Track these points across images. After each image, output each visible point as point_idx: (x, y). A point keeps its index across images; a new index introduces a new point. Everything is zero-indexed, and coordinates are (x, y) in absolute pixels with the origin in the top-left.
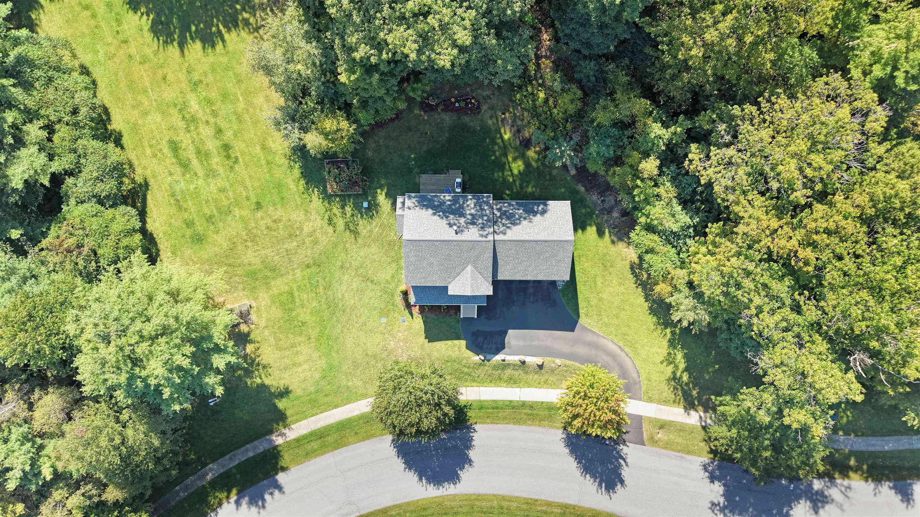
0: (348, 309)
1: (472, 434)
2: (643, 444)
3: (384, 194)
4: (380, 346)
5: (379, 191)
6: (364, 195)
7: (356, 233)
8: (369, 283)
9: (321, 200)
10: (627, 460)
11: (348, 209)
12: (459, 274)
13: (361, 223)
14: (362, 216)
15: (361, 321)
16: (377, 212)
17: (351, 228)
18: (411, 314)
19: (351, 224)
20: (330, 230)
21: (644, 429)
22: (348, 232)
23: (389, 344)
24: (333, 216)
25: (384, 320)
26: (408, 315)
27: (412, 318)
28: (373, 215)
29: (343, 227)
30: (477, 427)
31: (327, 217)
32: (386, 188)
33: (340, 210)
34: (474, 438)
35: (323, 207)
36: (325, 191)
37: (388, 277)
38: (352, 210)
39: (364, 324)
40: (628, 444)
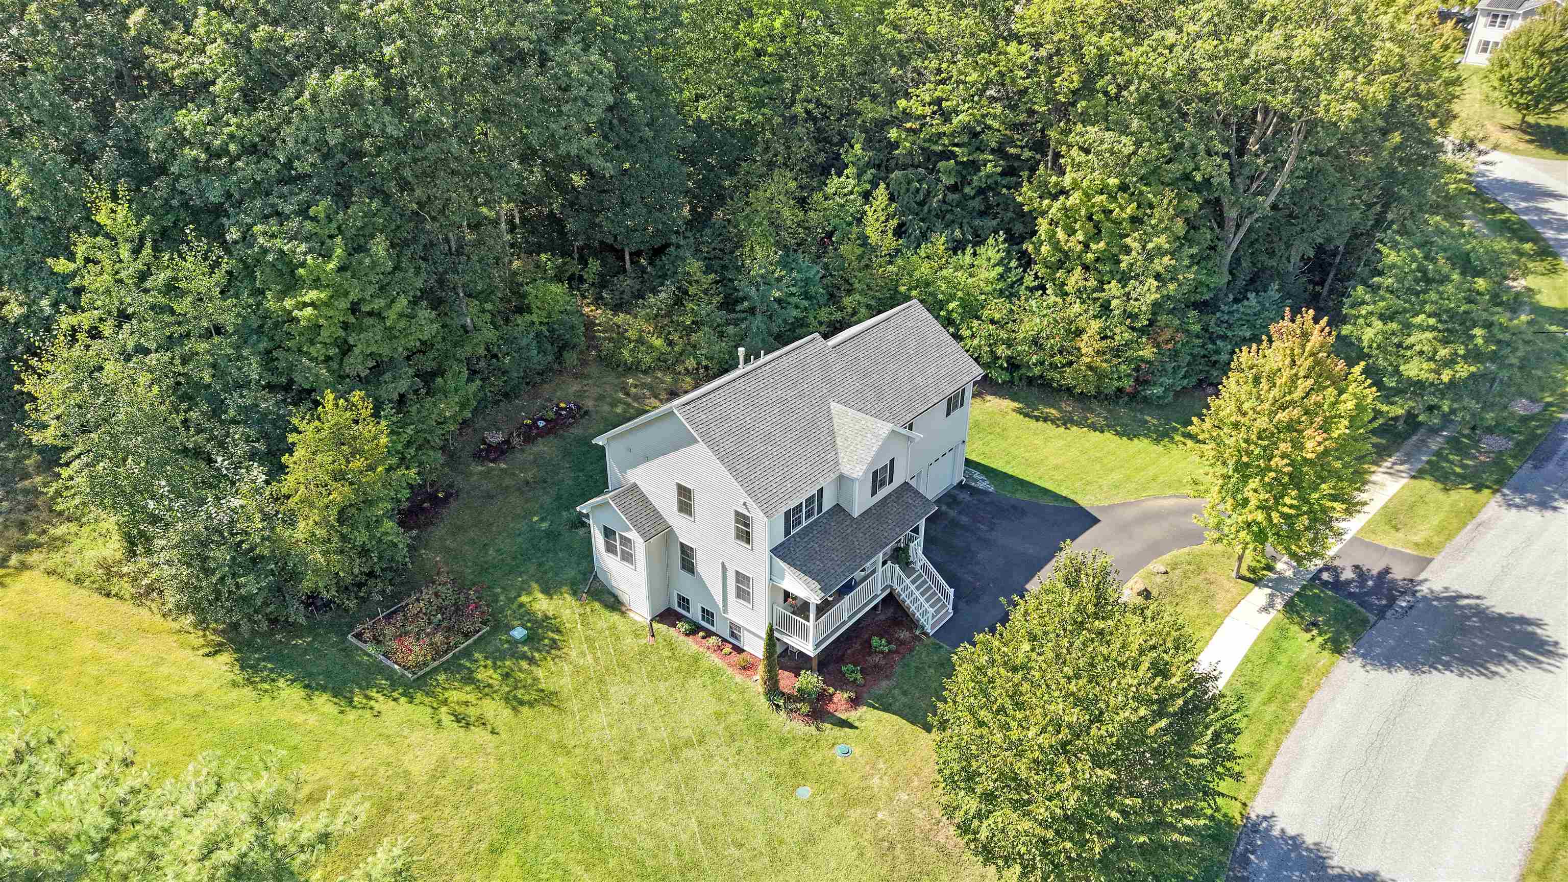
0: (700, 847)
1: (1276, 832)
2: (1429, 561)
3: (540, 596)
4: (870, 852)
5: (524, 599)
6: (499, 626)
7: (548, 698)
8: (686, 753)
9: (403, 700)
10: (1465, 592)
11: (487, 674)
12: (832, 433)
13: (540, 673)
14: (532, 661)
15: (759, 841)
16: (558, 631)
17: (526, 698)
18: (845, 724)
19: (520, 693)
20: (479, 734)
21: (1390, 547)
22: (525, 710)
23: (881, 825)
24: (460, 709)
25: (805, 792)
26: (838, 732)
27: (851, 726)
28: (554, 641)
29: (507, 712)
30: (1257, 809)
31: (447, 719)
32: (535, 586)
33: (468, 689)
34: (1291, 832)
35: (422, 707)
36: (395, 682)
37: (712, 706)
38: (495, 667)
39: (774, 843)
40: (1422, 577)
